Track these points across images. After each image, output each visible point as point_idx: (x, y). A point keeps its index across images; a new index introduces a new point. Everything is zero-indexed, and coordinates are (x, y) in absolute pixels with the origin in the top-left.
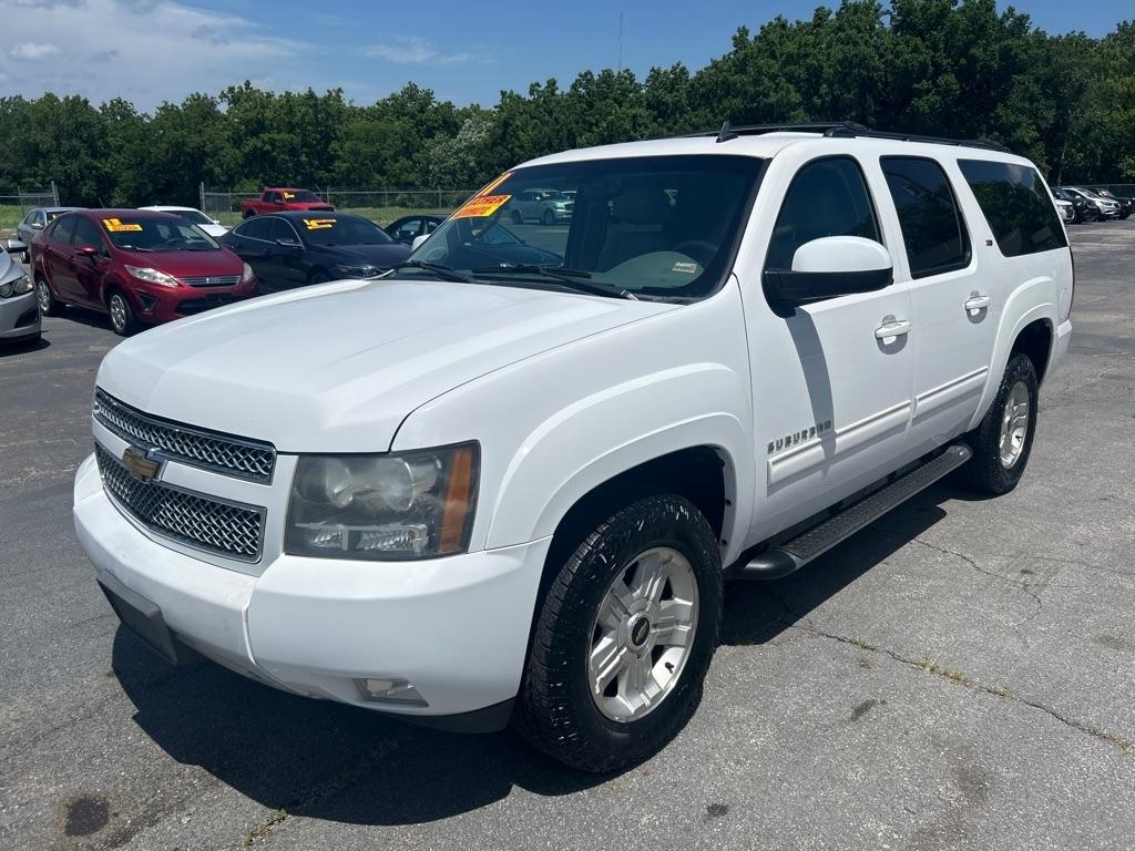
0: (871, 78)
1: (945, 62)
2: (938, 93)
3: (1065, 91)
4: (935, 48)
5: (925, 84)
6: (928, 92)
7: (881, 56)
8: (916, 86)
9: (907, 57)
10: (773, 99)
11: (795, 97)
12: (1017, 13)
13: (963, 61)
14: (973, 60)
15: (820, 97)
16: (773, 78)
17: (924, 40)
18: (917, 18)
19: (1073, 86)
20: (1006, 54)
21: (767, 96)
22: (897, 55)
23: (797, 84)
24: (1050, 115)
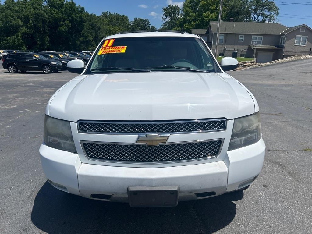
0: (45, 20)
1: (65, 17)
2: (66, 26)
3: (96, 28)
4: (62, 13)
5: (61, 23)
6: (63, 25)
7: (47, 14)
8: (59, 23)
9: (55, 15)
10: (14, 23)
11: (21, 23)
12: (81, 7)
13: (70, 18)
14: (72, 18)
15: (30, 24)
16: (13, 17)
17: (58, 10)
18: (55, 4)
19: (98, 27)
20: (80, 17)
21: (11, 22)
22: (52, 14)
23: (21, 19)
24: (94, 34)
